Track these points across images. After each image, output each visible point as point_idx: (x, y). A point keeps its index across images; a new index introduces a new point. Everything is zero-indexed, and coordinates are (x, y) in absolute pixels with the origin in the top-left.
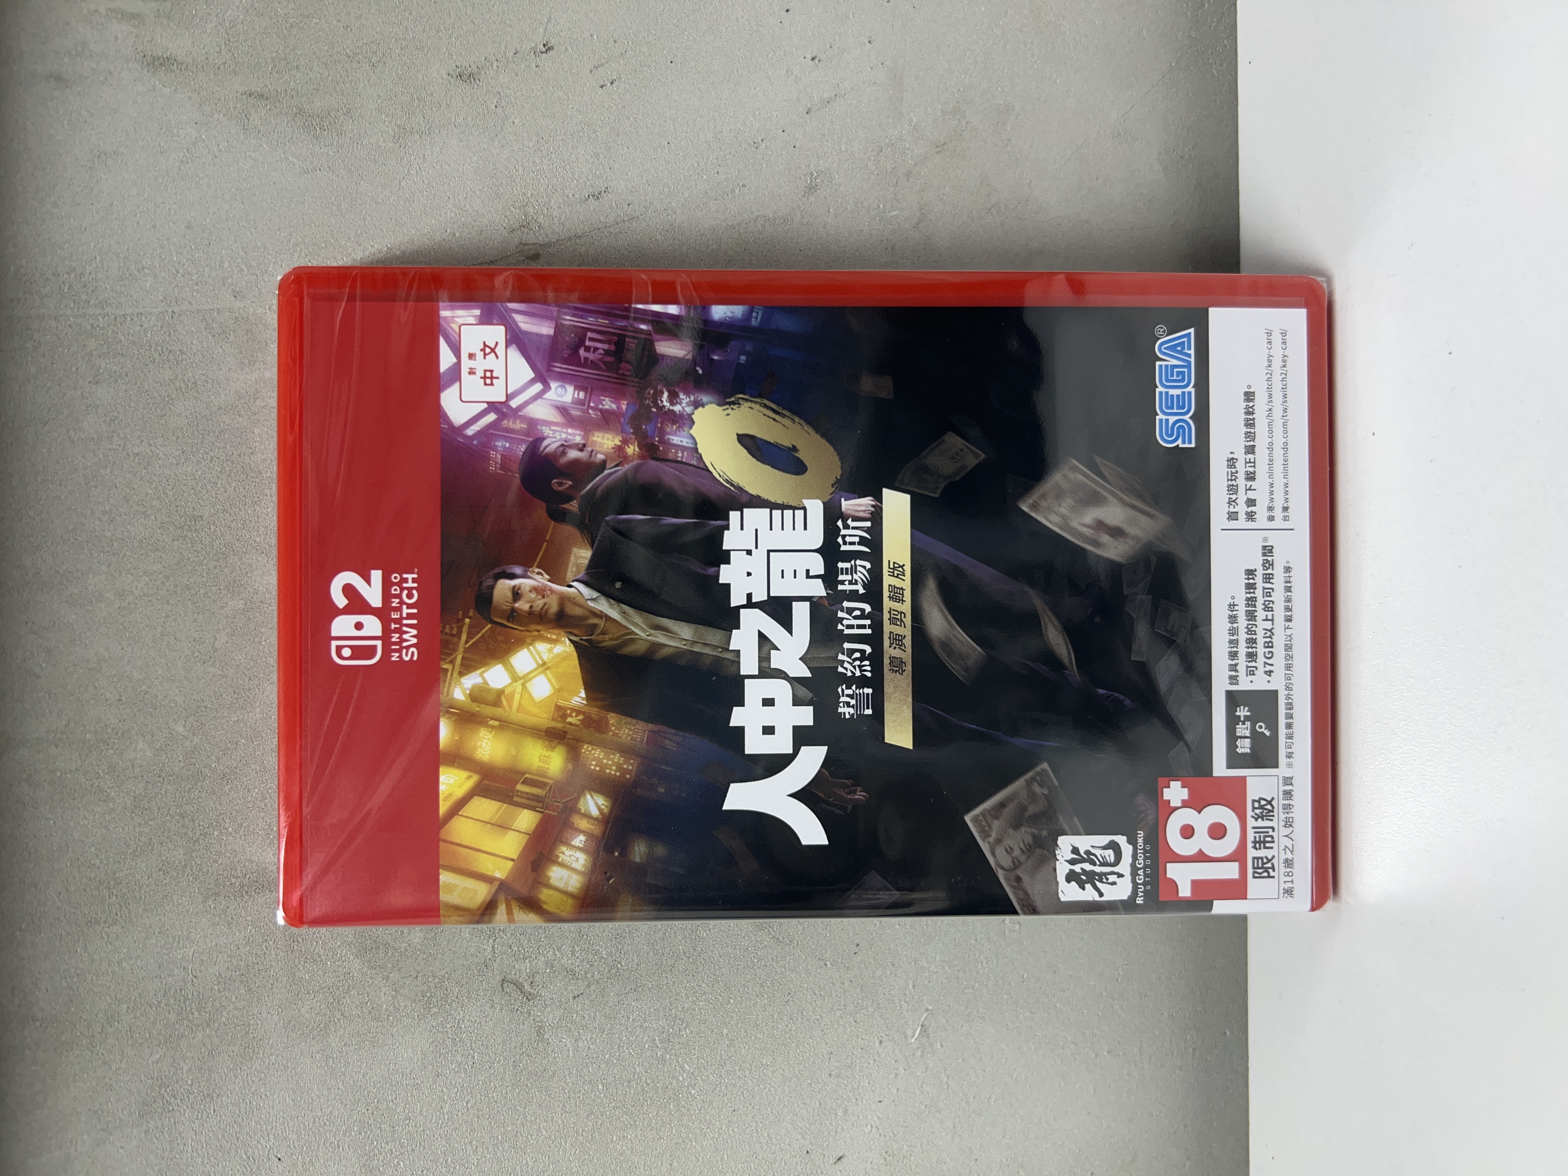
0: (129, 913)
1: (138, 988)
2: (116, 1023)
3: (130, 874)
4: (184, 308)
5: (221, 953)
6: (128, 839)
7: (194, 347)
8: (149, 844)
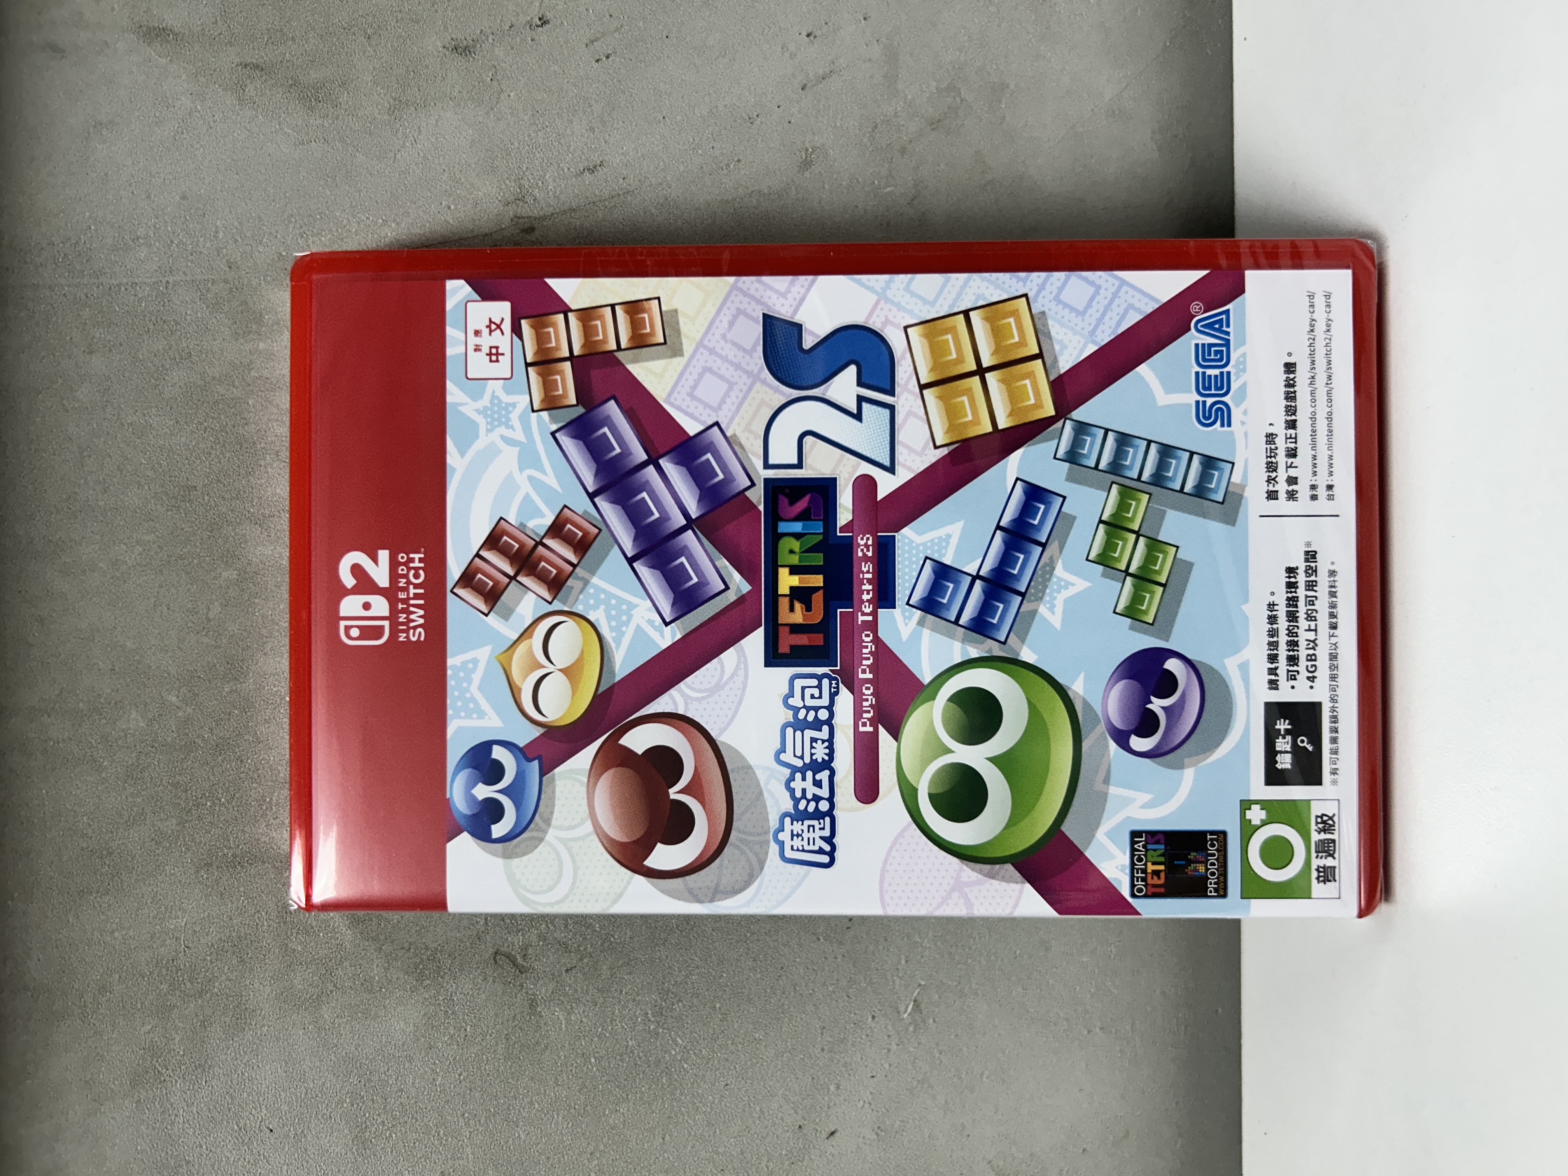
0: (122, 883)
1: (130, 958)
2: (108, 994)
3: (123, 844)
4: (179, 278)
5: (213, 924)
6: (120, 808)
7: (188, 317)
8: (142, 814)
